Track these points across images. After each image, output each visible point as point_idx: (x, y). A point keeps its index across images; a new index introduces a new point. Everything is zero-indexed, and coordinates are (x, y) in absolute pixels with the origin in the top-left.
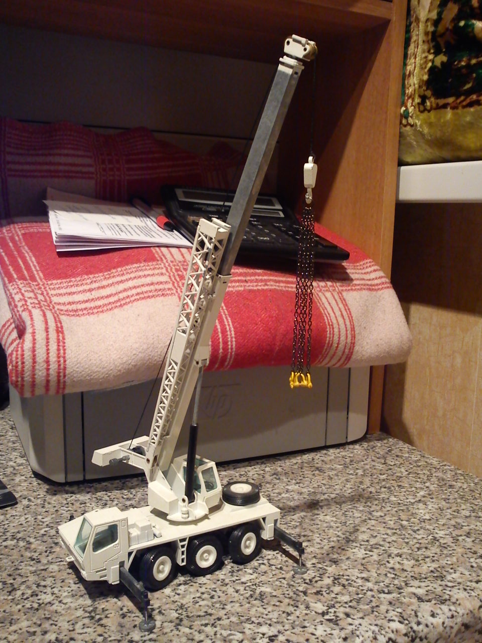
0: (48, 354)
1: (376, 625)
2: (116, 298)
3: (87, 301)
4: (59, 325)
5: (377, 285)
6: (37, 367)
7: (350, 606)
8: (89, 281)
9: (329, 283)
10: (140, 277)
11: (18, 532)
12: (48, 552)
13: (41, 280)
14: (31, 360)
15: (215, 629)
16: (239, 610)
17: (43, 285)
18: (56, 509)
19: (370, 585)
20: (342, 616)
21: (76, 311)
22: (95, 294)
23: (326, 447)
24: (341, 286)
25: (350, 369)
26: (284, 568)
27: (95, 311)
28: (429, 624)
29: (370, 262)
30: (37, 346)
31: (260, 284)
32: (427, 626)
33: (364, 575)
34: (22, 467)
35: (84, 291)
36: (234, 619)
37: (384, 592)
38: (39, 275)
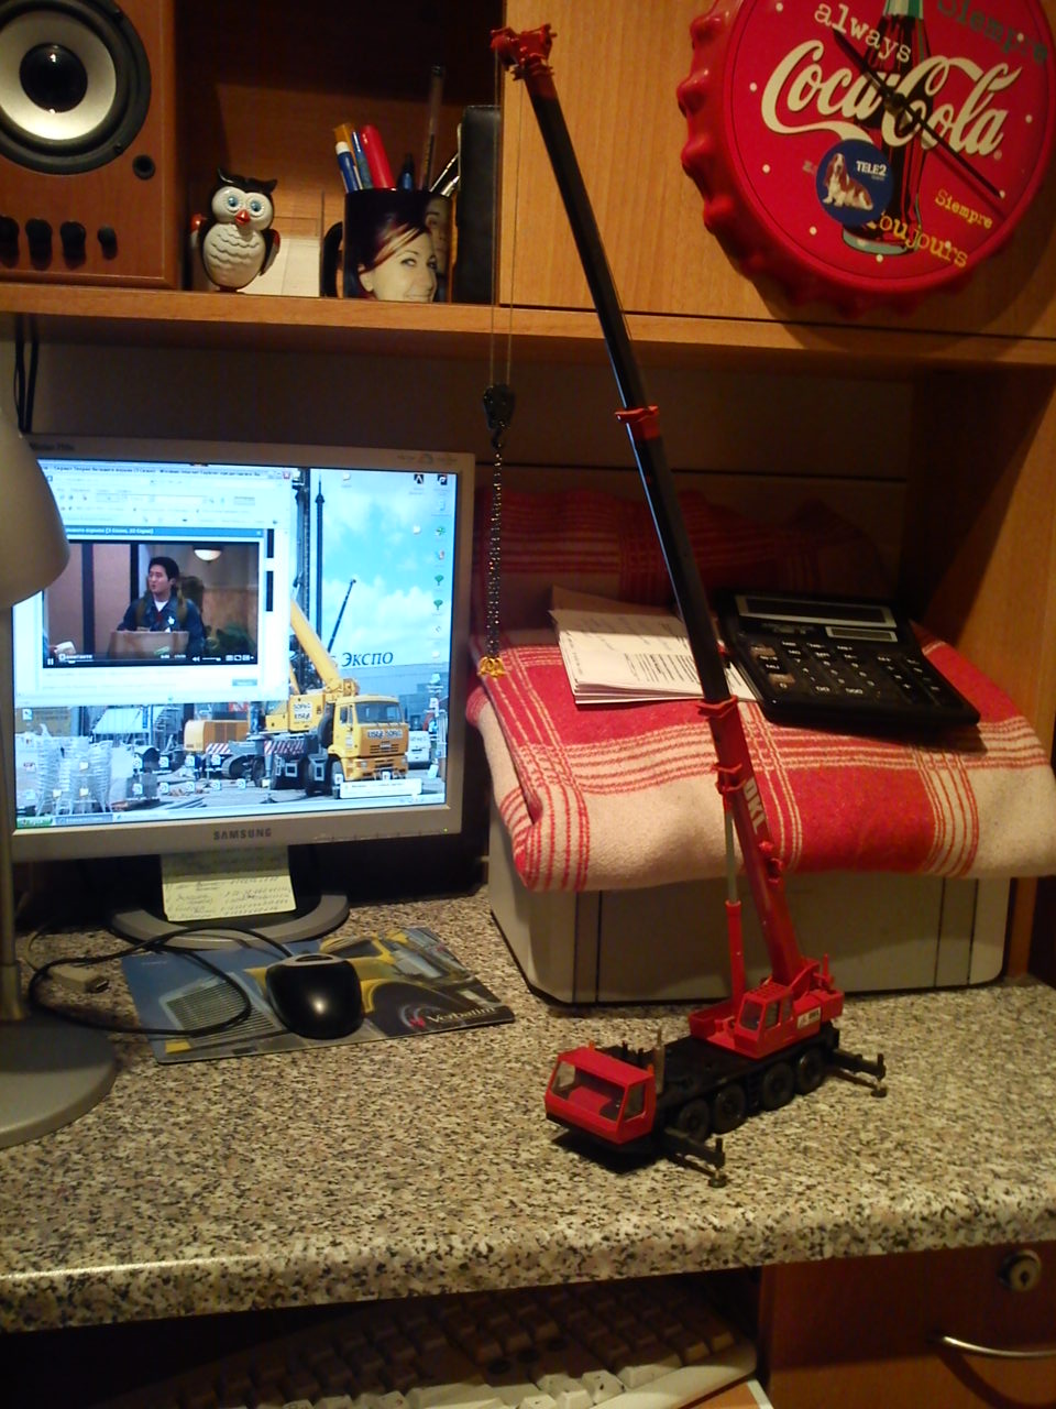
0: (569, 841)
1: (934, 1192)
2: (651, 773)
3: (614, 775)
4: (582, 805)
5: (1025, 758)
6: (556, 857)
7: (909, 1172)
8: (617, 748)
9: (948, 756)
10: (682, 745)
11: (522, 1055)
13: (557, 743)
14: (549, 849)
15: (748, 1172)
16: (778, 1159)
17: (561, 750)
18: (563, 1034)
19: (940, 1155)
20: (895, 1178)
21: (601, 787)
22: (625, 766)
23: (936, 989)
24: (966, 761)
25: (977, 882)
26: (839, 1126)
27: (625, 788)
28: (1000, 1201)
29: (1020, 721)
30: (557, 832)
31: (843, 758)
32: (997, 1202)
33: (936, 1145)
34: (512, 979)
35: (612, 761)
36: (770, 1166)
37: (955, 1164)
38: (554, 736)
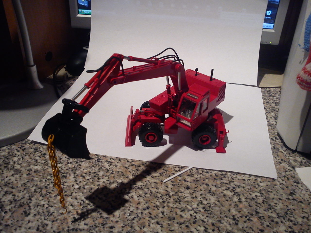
12: (248, 218)
